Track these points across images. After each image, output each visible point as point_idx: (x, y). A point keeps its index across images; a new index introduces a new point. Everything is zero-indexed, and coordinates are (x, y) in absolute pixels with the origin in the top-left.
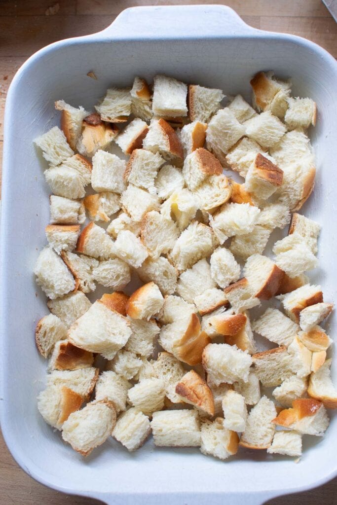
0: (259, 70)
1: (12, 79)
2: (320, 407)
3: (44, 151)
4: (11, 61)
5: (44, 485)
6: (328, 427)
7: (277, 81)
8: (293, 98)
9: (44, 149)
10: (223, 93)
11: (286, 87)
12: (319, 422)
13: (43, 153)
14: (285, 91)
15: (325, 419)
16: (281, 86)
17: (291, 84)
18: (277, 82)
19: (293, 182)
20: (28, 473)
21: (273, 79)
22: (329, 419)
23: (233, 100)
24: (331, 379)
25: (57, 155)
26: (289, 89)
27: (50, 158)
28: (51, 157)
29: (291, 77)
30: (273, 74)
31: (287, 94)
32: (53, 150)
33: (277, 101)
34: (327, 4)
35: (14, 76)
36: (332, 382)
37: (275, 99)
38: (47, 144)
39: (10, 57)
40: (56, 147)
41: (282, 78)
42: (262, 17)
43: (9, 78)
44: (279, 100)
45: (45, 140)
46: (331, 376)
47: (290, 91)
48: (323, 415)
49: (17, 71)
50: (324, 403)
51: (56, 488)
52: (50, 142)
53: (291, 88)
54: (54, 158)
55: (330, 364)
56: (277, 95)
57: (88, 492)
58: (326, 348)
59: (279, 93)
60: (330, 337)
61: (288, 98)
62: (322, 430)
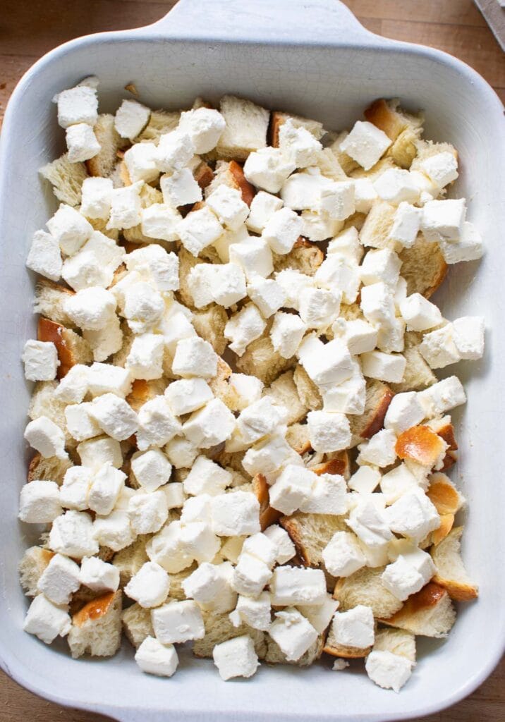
0: (378, 97)
1: (14, 88)
2: (442, 596)
3: (55, 186)
4: (12, 62)
5: (30, 692)
6: (453, 625)
7: (404, 113)
8: (425, 141)
9: (54, 183)
10: (324, 128)
11: (417, 123)
12: (441, 618)
13: (55, 188)
14: (414, 129)
15: (450, 614)
16: (409, 122)
17: (424, 120)
18: (404, 116)
19: (423, 260)
20: (8, 673)
21: (397, 111)
22: (455, 613)
23: (337, 137)
24: (461, 556)
25: (74, 192)
26: (420, 127)
27: (65, 196)
28: (67, 195)
29: (423, 110)
30: (398, 104)
31: (416, 134)
32: (68, 184)
33: (401, 144)
34: (482, 7)
35: (16, 84)
36: (462, 561)
37: (398, 140)
38: (60, 175)
39: (12, 55)
40: (73, 180)
41: (410, 110)
42: (384, 22)
43: (8, 86)
44: (404, 142)
45: (57, 170)
46: (460, 552)
47: (422, 129)
48: (446, 607)
49: (21, 77)
50: (447, 590)
51: (47, 697)
52: (64, 172)
53: (422, 126)
54: (70, 196)
55: (461, 533)
56: (401, 136)
57: (96, 704)
58: (455, 510)
59: (404, 132)
60: (463, 494)
61: (418, 141)
62: (445, 629)
